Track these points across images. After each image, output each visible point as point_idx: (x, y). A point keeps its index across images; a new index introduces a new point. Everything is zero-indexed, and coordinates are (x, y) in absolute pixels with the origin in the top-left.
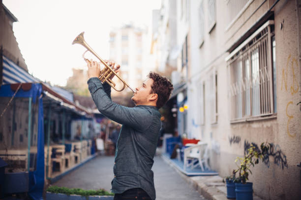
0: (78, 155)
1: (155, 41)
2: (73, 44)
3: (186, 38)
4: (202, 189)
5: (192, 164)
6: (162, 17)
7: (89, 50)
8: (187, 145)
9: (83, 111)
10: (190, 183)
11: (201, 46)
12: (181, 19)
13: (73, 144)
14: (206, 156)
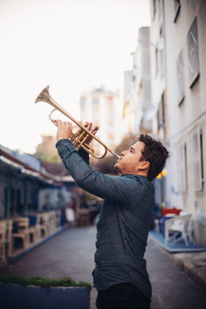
0: (45, 228)
1: (127, 103)
2: (36, 102)
3: (163, 97)
4: (190, 270)
5: (174, 237)
6: (134, 78)
7: (57, 108)
8: (168, 215)
9: (49, 178)
10: (173, 261)
11: (181, 103)
12: (156, 77)
13: (39, 216)
14: (190, 228)
